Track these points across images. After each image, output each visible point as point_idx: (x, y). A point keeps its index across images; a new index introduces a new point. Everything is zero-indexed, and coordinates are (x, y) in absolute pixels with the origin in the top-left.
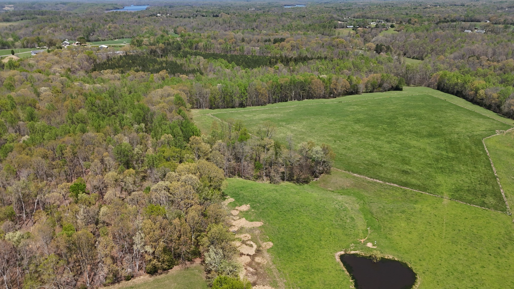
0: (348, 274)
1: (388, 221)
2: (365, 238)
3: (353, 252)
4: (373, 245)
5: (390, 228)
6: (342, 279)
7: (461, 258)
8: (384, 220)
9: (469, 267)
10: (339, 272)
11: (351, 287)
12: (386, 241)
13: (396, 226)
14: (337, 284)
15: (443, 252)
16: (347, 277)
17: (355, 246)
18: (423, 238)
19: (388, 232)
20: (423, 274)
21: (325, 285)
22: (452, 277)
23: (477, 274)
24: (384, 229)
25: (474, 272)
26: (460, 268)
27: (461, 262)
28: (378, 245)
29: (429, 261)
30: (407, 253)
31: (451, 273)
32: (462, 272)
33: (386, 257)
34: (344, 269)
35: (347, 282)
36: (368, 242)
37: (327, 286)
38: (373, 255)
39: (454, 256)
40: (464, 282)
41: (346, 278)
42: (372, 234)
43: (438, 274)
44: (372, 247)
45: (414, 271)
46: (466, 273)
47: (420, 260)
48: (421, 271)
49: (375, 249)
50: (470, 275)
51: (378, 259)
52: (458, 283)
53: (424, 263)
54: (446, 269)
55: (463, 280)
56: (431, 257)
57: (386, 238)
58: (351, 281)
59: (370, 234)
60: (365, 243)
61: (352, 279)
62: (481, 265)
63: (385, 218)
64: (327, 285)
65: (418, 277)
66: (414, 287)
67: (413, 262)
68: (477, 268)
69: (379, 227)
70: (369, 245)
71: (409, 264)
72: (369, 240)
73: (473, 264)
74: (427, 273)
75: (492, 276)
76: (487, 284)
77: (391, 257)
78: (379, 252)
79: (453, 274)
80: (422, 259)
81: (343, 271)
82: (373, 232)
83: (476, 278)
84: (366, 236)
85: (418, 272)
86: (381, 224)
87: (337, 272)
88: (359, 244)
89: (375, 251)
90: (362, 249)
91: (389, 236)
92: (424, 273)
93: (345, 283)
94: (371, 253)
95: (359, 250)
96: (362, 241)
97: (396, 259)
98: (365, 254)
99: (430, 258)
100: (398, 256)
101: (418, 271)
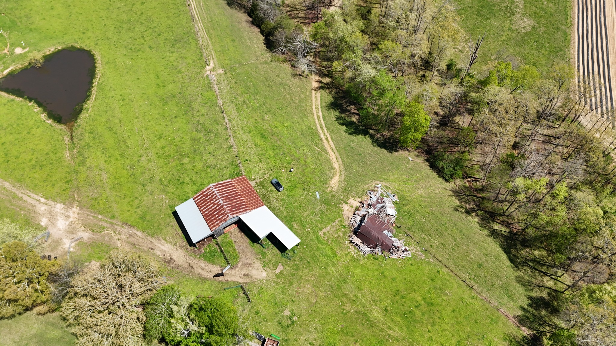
0: (21, 99)
1: (17, 9)
2: (6, 47)
3: (6, 72)
4: (24, 48)
5: (26, 16)
6: (19, 110)
7: (119, 6)
8: (11, 9)
9: (132, 11)
10: (9, 104)
11: (35, 110)
12: (34, 35)
13: (31, 10)
14: (18, 119)
15: (99, 10)
16: (23, 103)
17: (3, 63)
18: (69, 6)
19: (28, 22)
20: (97, 47)
21: (5, 129)
22: (123, 31)
23: (142, 13)
24: (21, 22)
25: (139, 13)
26: (125, 17)
27: (121, 10)
28: (28, 44)
29: (93, 28)
30: (65, 34)
31: (120, 29)
32: (129, 20)
33: (48, 53)
34: (12, 97)
35: (28, 109)
36: (13, 49)
37: (9, 129)
38: (31, 59)
39: (111, 8)
40: (137, 29)
41: (22, 105)
42: (11, 36)
43: (110, 37)
44: (23, 52)
45: (86, 49)
46: (133, 19)
47: (84, 33)
48: (92, 44)
49: (29, 52)
50: (137, 18)
51: (41, 61)
52: (133, 34)
53: (89, 34)
54: (113, 26)
55: (134, 28)
56: (92, 23)
57: (31, 30)
58: (30, 104)
59: (9, 38)
60: (12, 52)
61: (30, 102)
62: (139, 2)
63: (11, 6)
64: (7, 128)
65: (93, 52)
66: (97, 65)
67: (78, 40)
68: (138, 7)
69: (12, 22)
70: (18, 51)
71: (76, 44)
72: (14, 45)
73: (133, 5)
74: (99, 42)
75: (155, 7)
76: (156, 19)
77: (52, 50)
78: (35, 52)
79: (123, 28)
80: (85, 31)
81: (13, 100)
82: (10, 33)
83: (144, 18)
84: (7, 43)
85: (91, 48)
86: (12, 17)
87: (7, 106)
88: (5, 57)
89: (30, 54)
90: (14, 61)
91: (32, 27)
92: (96, 44)
93: (25, 111)
94: (29, 59)
95: (10, 64)
96: (6, 51)
97: (60, 48)
98: (22, 65)
99: (92, 25)
100: (59, 43)
101: (90, 46)
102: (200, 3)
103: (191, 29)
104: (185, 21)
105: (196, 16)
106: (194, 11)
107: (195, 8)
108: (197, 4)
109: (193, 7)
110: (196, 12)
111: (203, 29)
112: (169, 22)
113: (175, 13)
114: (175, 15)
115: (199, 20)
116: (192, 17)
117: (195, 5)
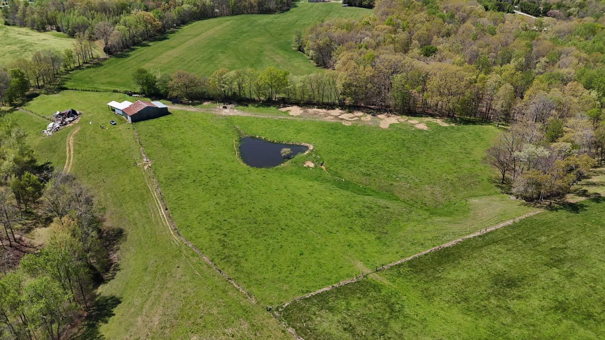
102: (154, 216)
103: (164, 189)
104: (171, 196)
105: (159, 202)
106: (161, 206)
107: (160, 209)
108: (158, 215)
109: (162, 209)
110: (159, 206)
111: (153, 191)
112: (186, 192)
113: (182, 200)
114: (182, 198)
115: (156, 199)
116: (162, 199)
117: (160, 213)
